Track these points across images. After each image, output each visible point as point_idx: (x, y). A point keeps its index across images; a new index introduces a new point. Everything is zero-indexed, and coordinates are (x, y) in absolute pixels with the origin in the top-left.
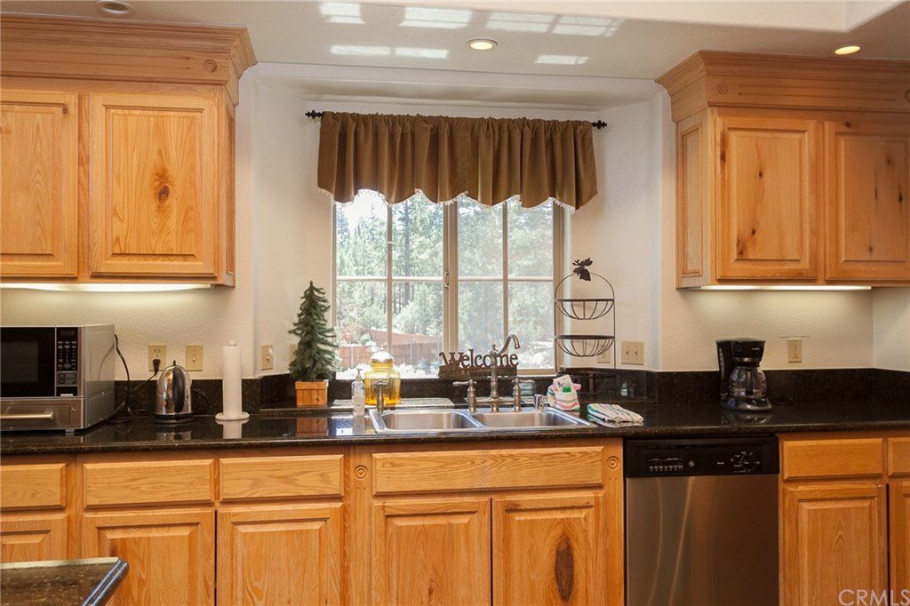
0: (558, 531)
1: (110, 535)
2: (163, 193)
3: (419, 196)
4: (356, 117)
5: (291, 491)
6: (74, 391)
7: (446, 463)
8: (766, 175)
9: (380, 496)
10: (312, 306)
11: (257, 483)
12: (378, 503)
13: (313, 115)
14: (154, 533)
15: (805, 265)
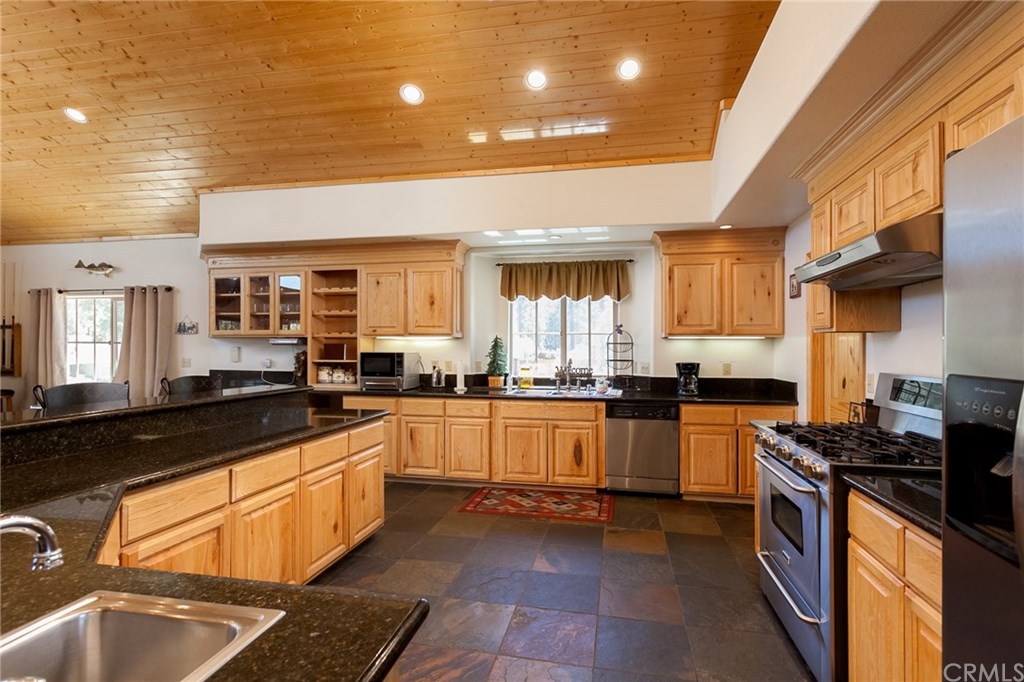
0: (576, 437)
1: (410, 425)
2: (432, 303)
3: (544, 298)
4: (516, 265)
5: (471, 414)
6: (402, 375)
7: (529, 407)
8: (693, 286)
9: (504, 418)
10: (496, 345)
11: (458, 410)
12: (503, 421)
13: (499, 265)
14: (424, 425)
15: (714, 327)
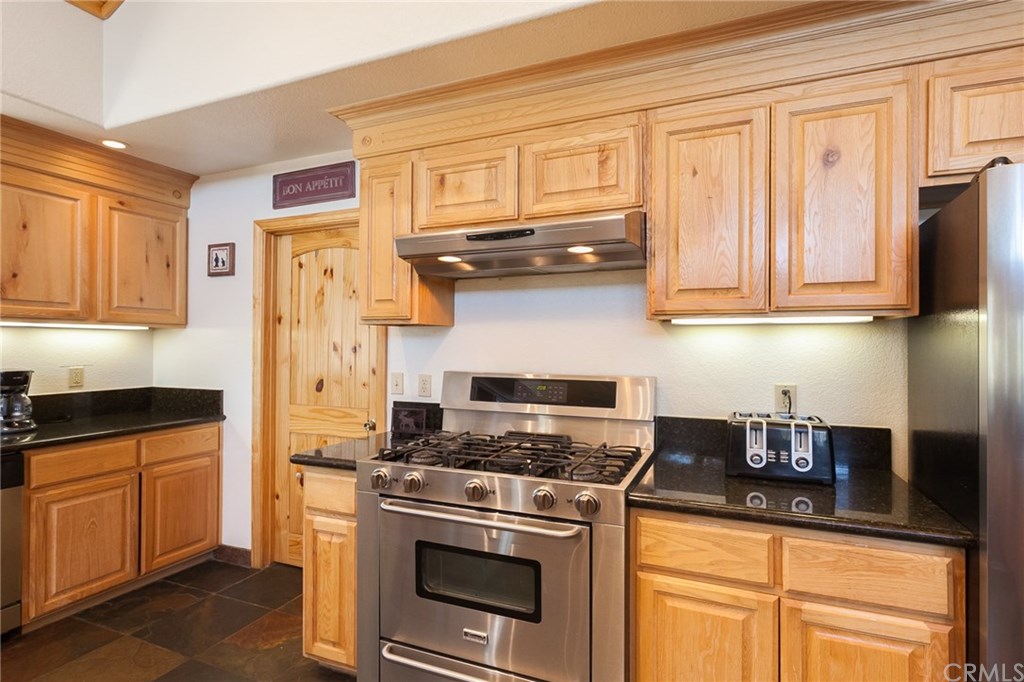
15: (77, 307)
